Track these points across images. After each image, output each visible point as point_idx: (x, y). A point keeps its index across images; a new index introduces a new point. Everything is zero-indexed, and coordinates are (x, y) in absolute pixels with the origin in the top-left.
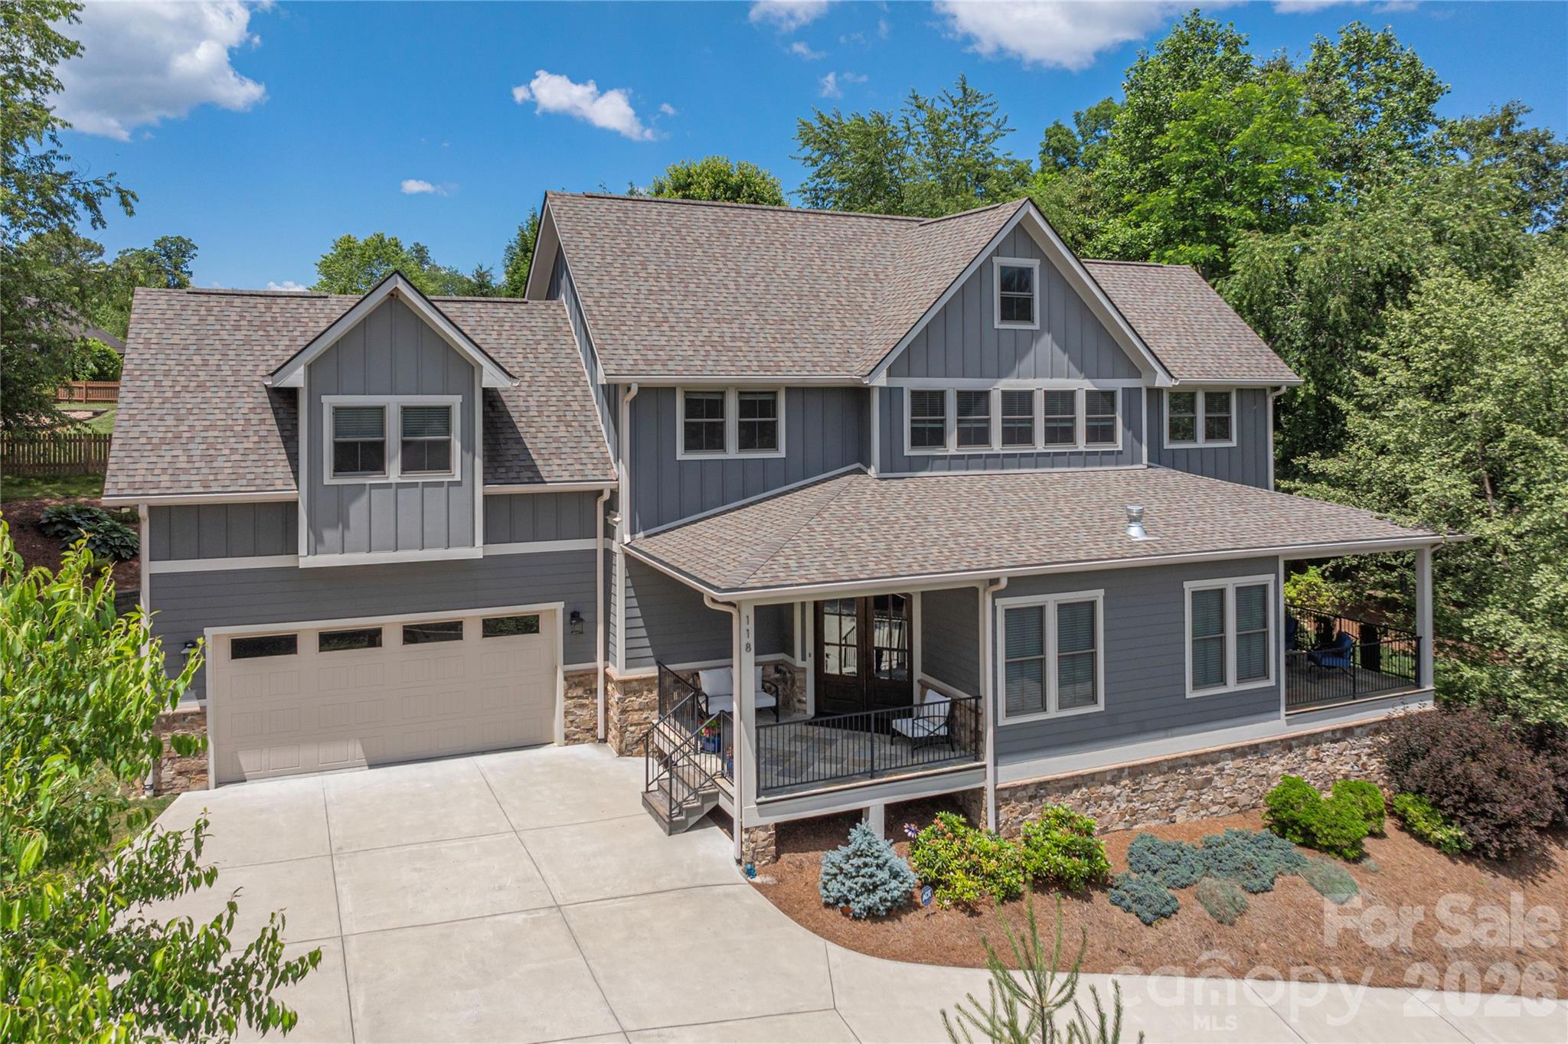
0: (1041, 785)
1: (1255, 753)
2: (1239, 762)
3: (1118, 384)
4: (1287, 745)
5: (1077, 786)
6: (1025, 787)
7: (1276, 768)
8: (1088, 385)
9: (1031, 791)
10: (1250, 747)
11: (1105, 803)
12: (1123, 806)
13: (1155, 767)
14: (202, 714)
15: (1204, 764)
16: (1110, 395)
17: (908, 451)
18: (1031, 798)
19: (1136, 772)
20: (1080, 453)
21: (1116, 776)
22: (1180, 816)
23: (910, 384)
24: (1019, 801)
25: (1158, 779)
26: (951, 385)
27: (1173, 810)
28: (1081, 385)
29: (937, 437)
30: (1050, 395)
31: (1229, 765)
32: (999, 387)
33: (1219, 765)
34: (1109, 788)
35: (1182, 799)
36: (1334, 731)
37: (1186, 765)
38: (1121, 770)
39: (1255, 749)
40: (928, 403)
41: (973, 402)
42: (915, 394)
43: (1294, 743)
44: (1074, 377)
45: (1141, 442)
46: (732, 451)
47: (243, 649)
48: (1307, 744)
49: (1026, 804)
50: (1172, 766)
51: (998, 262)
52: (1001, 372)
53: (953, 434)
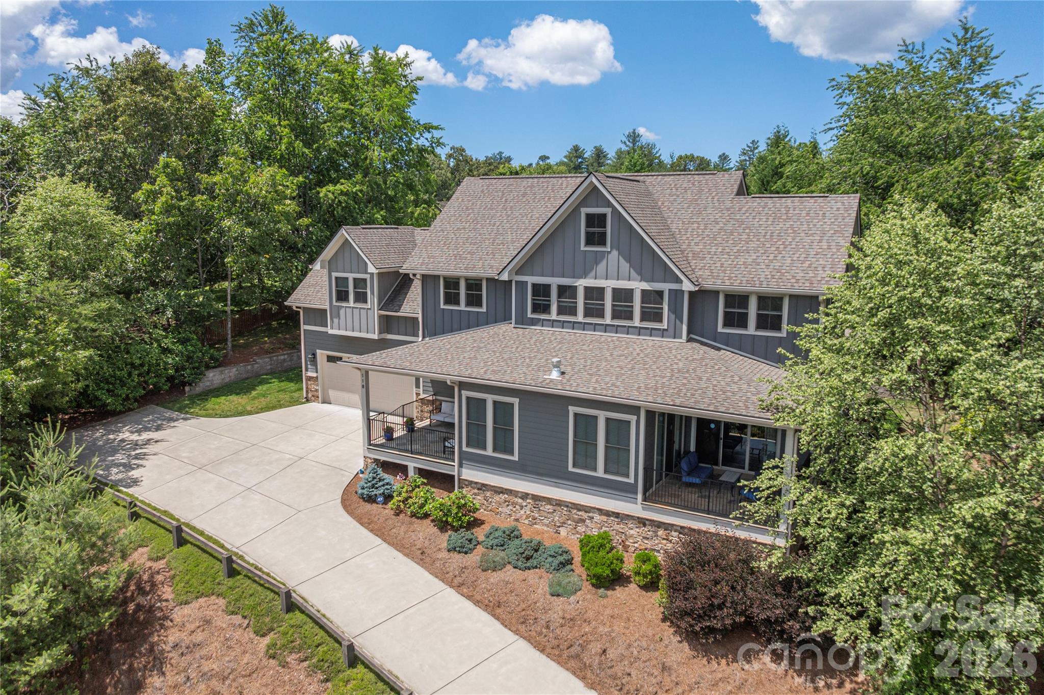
0: (484, 485)
1: (617, 517)
2: (604, 518)
3: (666, 287)
4: (642, 522)
5: (502, 492)
6: (476, 483)
7: (632, 532)
8: (645, 286)
9: (479, 486)
10: (613, 513)
11: (517, 507)
12: (528, 512)
13: (549, 501)
14: (317, 378)
15: (579, 510)
16: (660, 294)
17: (530, 315)
18: (478, 489)
19: (536, 498)
20: (636, 327)
21: (525, 496)
22: (563, 532)
23: (531, 280)
24: (474, 488)
25: (549, 507)
26: (554, 282)
27: (559, 527)
28: (638, 286)
29: (546, 309)
30: (615, 291)
31: (597, 517)
32: (582, 283)
33: (591, 515)
34: (520, 501)
35: (564, 523)
36: (682, 527)
37: (567, 506)
38: (527, 494)
39: (617, 515)
40: (541, 291)
41: (564, 290)
42: (534, 286)
43: (647, 522)
44: (634, 280)
45: (682, 322)
46: (463, 307)
47: (331, 359)
48: (659, 527)
49: (476, 491)
50: (559, 503)
51: (584, 211)
52: (584, 275)
53: (554, 308)
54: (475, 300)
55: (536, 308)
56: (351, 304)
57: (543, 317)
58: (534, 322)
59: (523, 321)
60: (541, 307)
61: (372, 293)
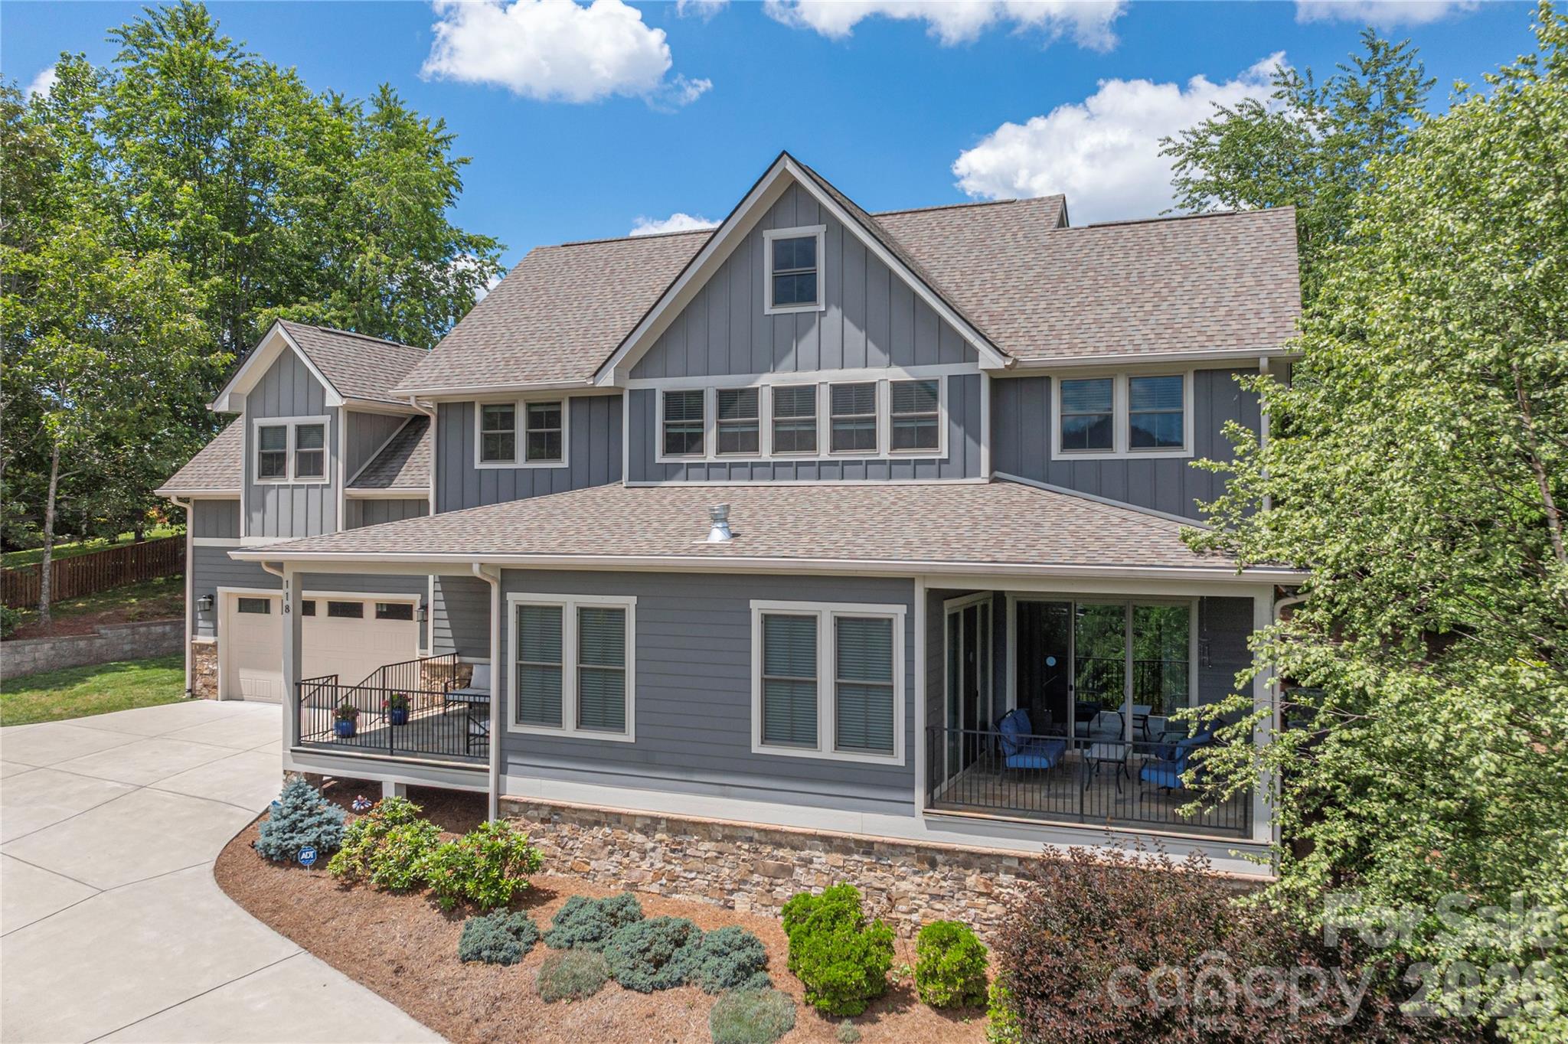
0: (555, 809)
1: (867, 853)
2: (837, 858)
3: (940, 372)
4: (928, 857)
5: (597, 823)
6: (538, 806)
7: (904, 885)
8: (901, 374)
9: (544, 813)
10: (858, 842)
11: (634, 854)
12: (659, 865)
13: (705, 829)
14: (215, 645)
15: (779, 845)
16: (928, 390)
17: (659, 458)
18: (543, 821)
19: (678, 827)
20: (883, 462)
21: (650, 825)
22: (742, 903)
23: (661, 385)
24: (532, 820)
25: (707, 845)
26: (710, 384)
27: (731, 892)
28: (884, 375)
29: (690, 442)
30: (837, 390)
31: (822, 858)
32: (766, 382)
33: (805, 854)
34: (639, 838)
35: (745, 882)
36: (1022, 860)
37: (750, 840)
38: (656, 820)
39: (867, 847)
40: (683, 405)
41: (727, 399)
42: (668, 396)
43: (939, 858)
44: (877, 365)
45: (978, 441)
46: (520, 462)
47: (247, 605)
48: (967, 865)
49: (537, 826)
50: (731, 834)
51: (770, 235)
52: (773, 364)
53: (711, 438)
54: (544, 445)
55: (674, 444)
56: (290, 479)
57: (686, 459)
58: (668, 472)
59: (646, 472)
60: (683, 441)
61: (334, 452)
